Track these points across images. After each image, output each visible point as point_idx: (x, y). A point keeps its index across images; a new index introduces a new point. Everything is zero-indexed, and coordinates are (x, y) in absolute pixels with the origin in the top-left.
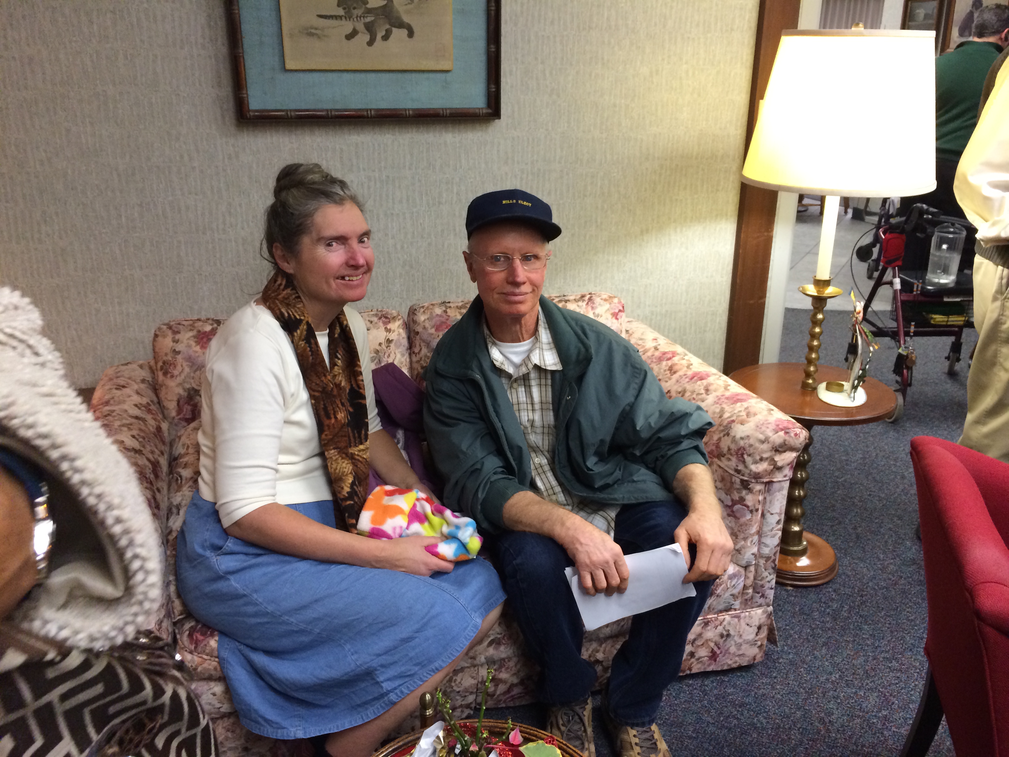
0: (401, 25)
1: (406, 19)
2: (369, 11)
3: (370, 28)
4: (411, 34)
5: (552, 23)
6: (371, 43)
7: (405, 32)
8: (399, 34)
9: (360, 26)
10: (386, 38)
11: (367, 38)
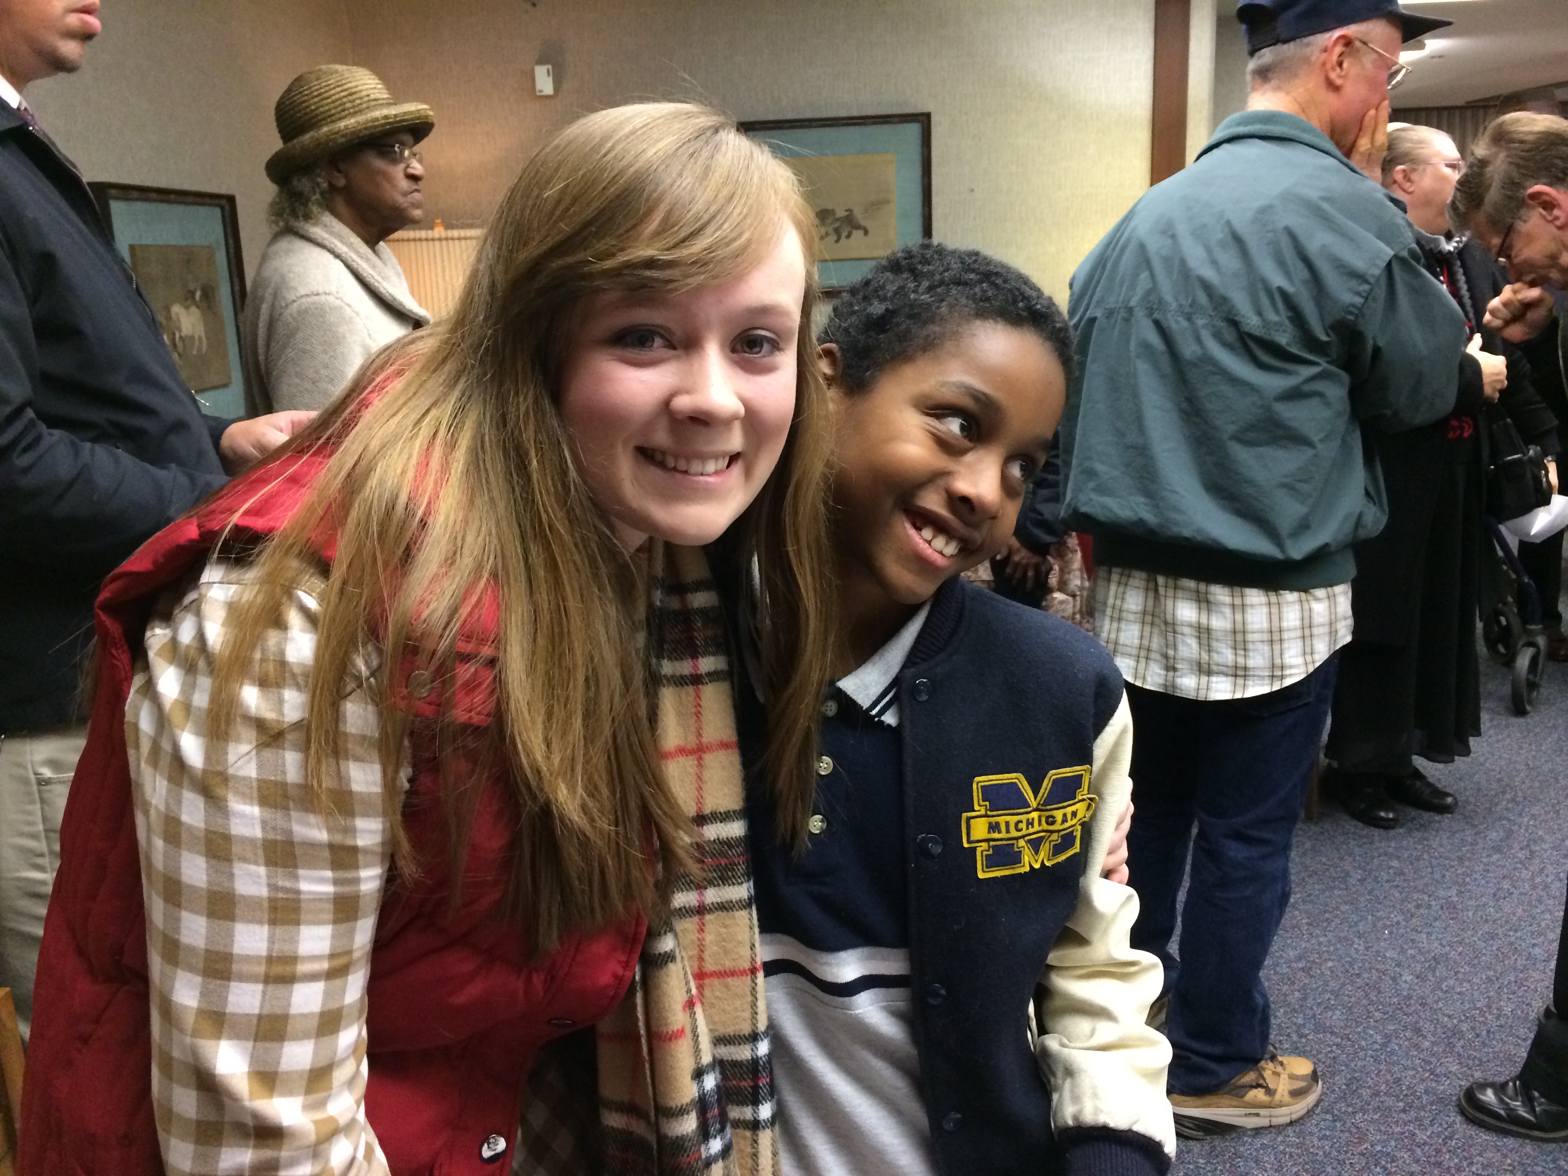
0: (858, 227)
1: (863, 223)
2: (837, 220)
3: (837, 231)
4: (866, 232)
5: (974, 219)
6: (837, 241)
7: (861, 232)
8: (857, 234)
9: (831, 230)
10: (849, 236)
11: (835, 237)
